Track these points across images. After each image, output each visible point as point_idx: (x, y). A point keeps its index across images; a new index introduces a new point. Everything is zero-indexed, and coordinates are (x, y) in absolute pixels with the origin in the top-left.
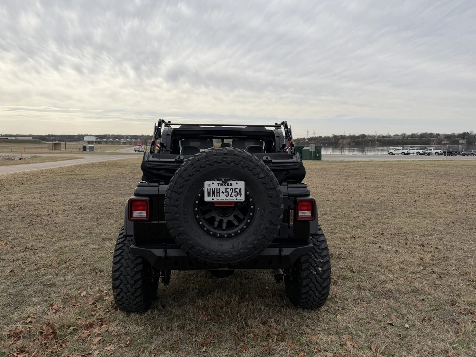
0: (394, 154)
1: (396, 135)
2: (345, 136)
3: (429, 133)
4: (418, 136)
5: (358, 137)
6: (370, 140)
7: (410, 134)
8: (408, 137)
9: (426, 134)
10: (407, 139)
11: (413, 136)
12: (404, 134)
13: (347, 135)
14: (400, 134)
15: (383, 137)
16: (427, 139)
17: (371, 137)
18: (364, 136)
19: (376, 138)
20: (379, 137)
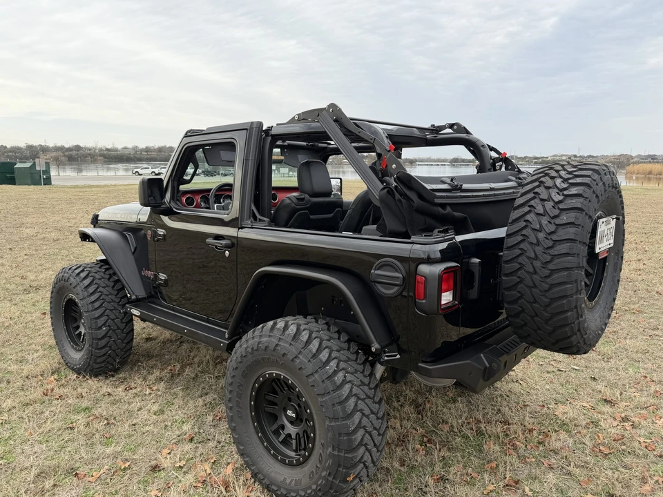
0: (141, 175)
1: (125, 148)
2: (48, 147)
3: (168, 146)
4: (155, 149)
5: (69, 149)
6: (90, 155)
7: (144, 147)
8: (142, 150)
9: (165, 147)
10: (141, 154)
11: (147, 150)
12: (137, 147)
13: (51, 145)
14: (130, 146)
15: (107, 150)
16: (166, 154)
17: (90, 149)
18: (78, 148)
19: (97, 151)
20: (101, 150)
